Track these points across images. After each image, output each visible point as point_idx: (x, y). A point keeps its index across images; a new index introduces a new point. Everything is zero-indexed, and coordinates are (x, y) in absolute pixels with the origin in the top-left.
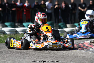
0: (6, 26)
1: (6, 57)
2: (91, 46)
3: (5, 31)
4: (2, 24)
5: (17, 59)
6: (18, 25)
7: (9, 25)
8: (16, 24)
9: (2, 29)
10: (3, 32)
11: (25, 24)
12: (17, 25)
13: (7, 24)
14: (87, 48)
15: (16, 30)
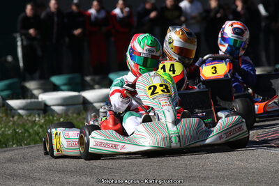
0: (56, 88)
3: (49, 103)
4: (42, 82)
6: (93, 80)
7: (65, 84)
8: (88, 79)
9: (38, 97)
10: (43, 107)
12: (91, 83)
13: (56, 80)
15: (84, 98)
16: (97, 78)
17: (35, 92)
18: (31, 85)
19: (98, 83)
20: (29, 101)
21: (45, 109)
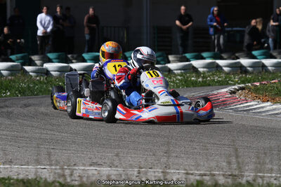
0: (50, 61)
1: (59, 126)
2: (232, 101)
3: (49, 69)
5: (81, 129)
6: (73, 57)
7: (55, 59)
8: (69, 56)
9: (42, 66)
10: (45, 71)
11: (85, 56)
12: (71, 58)
13: (51, 56)
14: (224, 104)
15: (71, 68)
16: (75, 56)
17: (38, 62)
18: (35, 58)
19: (75, 59)
20: (37, 68)
21: (47, 72)
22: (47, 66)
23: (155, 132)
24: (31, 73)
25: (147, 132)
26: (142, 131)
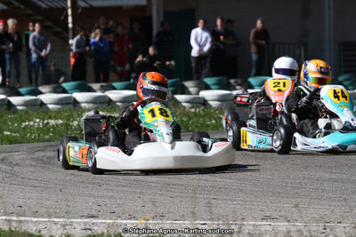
0: (207, 87)
3: (207, 98)
4: (197, 82)
6: (236, 82)
7: (214, 84)
8: (232, 81)
9: (198, 94)
10: (202, 101)
11: (252, 81)
12: (234, 84)
13: (209, 81)
16: (239, 81)
17: (192, 90)
18: (189, 84)
19: (240, 85)
20: (192, 96)
21: (204, 103)
22: (204, 94)
23: (344, 177)
24: (184, 104)
25: (334, 176)
26: (327, 176)
